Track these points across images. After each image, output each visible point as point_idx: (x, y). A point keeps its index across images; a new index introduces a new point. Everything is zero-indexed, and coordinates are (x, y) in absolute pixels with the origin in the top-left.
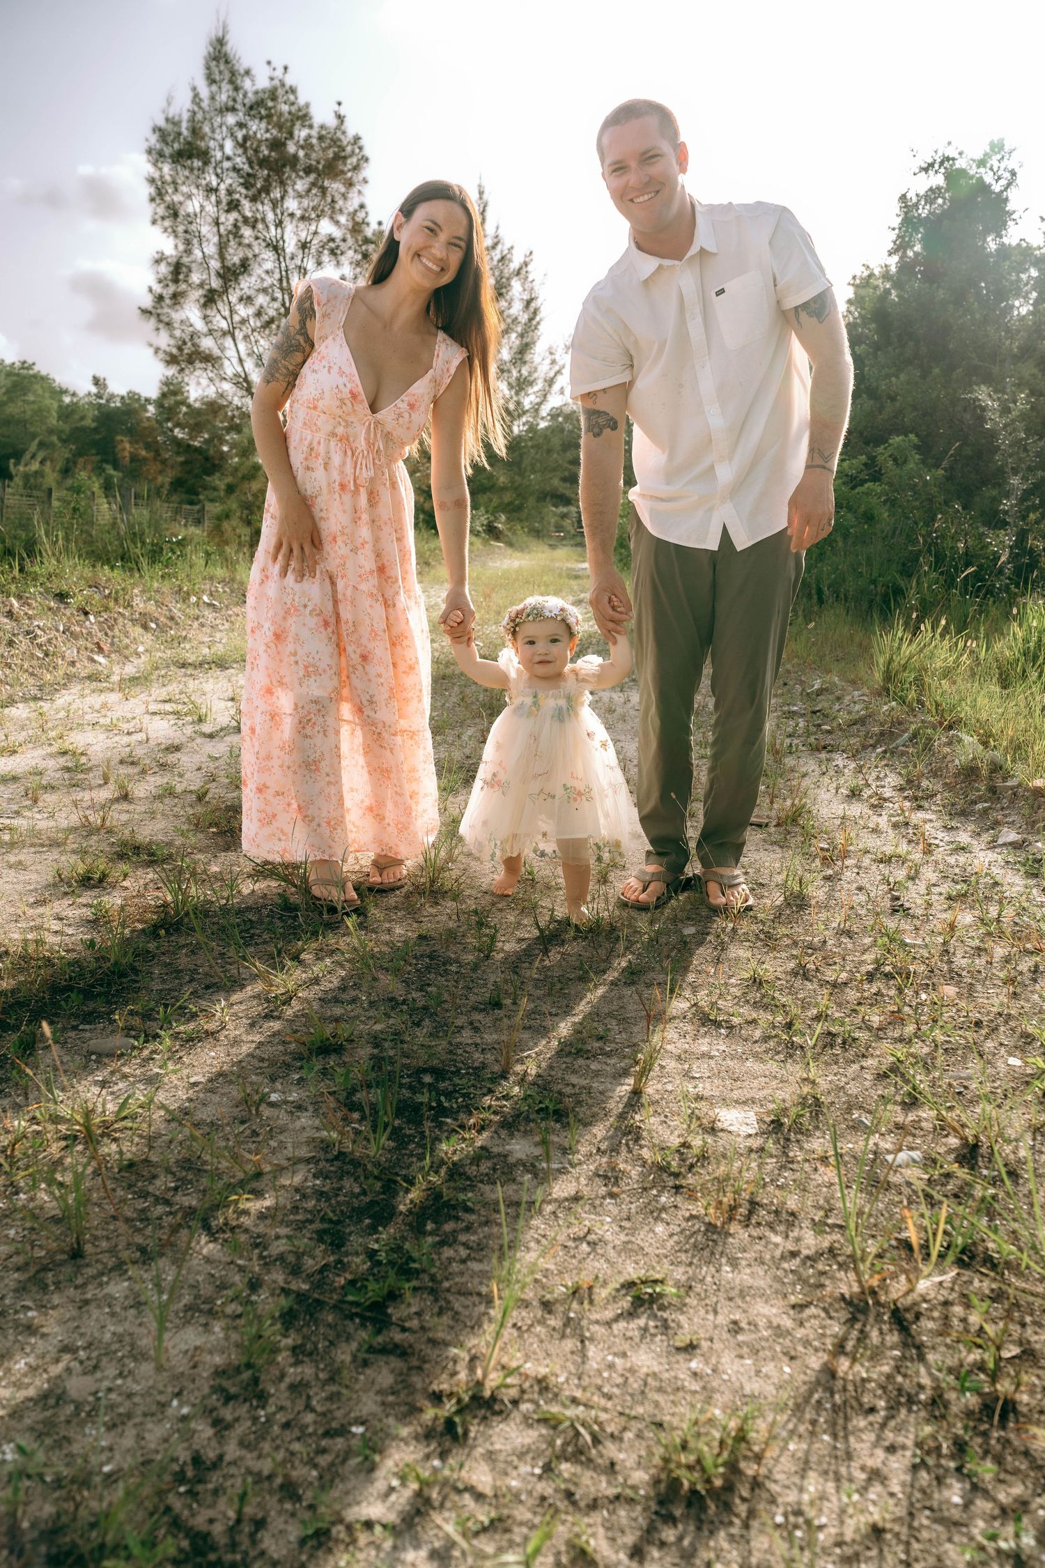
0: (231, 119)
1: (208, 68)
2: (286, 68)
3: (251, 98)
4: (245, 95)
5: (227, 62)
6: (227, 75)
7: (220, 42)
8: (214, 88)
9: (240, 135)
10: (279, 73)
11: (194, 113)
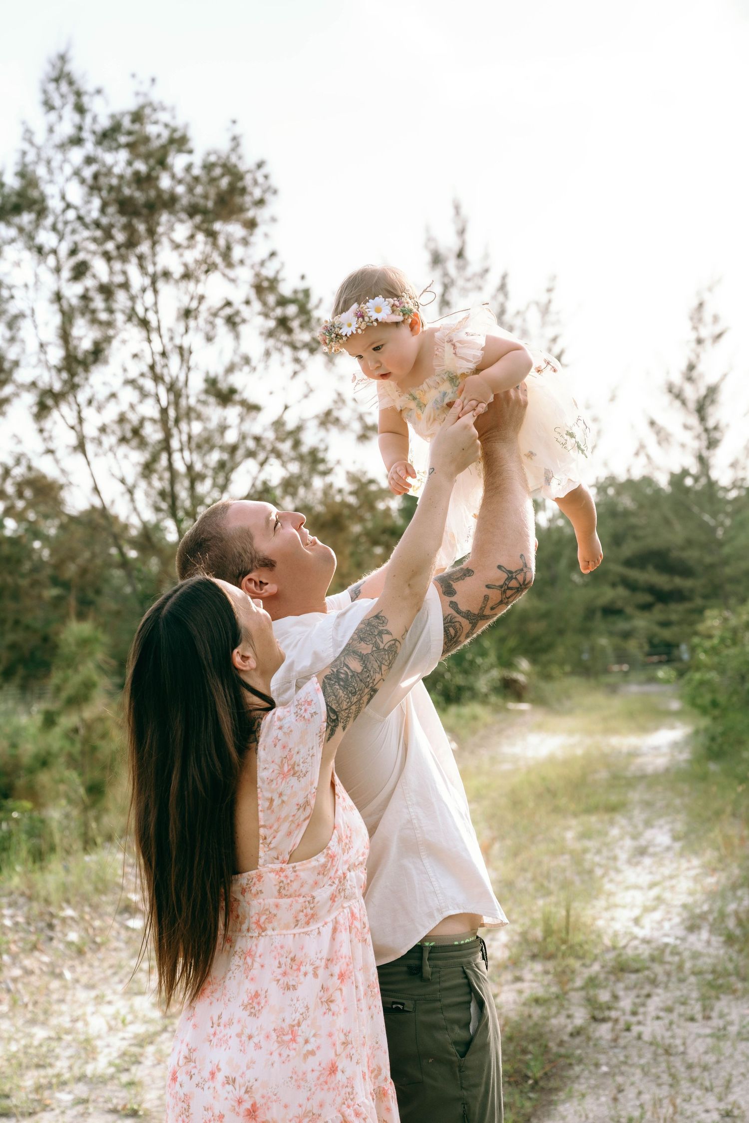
0: (77, 155)
1: (45, 92)
2: (153, 80)
3: (104, 123)
4: (95, 119)
5: (71, 83)
6: (72, 99)
7: (63, 58)
8: (53, 116)
9: (88, 172)
10: (145, 87)
11: (24, 153)
